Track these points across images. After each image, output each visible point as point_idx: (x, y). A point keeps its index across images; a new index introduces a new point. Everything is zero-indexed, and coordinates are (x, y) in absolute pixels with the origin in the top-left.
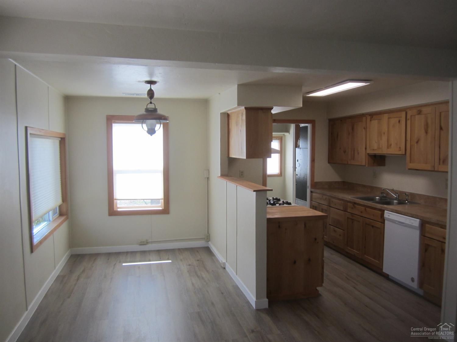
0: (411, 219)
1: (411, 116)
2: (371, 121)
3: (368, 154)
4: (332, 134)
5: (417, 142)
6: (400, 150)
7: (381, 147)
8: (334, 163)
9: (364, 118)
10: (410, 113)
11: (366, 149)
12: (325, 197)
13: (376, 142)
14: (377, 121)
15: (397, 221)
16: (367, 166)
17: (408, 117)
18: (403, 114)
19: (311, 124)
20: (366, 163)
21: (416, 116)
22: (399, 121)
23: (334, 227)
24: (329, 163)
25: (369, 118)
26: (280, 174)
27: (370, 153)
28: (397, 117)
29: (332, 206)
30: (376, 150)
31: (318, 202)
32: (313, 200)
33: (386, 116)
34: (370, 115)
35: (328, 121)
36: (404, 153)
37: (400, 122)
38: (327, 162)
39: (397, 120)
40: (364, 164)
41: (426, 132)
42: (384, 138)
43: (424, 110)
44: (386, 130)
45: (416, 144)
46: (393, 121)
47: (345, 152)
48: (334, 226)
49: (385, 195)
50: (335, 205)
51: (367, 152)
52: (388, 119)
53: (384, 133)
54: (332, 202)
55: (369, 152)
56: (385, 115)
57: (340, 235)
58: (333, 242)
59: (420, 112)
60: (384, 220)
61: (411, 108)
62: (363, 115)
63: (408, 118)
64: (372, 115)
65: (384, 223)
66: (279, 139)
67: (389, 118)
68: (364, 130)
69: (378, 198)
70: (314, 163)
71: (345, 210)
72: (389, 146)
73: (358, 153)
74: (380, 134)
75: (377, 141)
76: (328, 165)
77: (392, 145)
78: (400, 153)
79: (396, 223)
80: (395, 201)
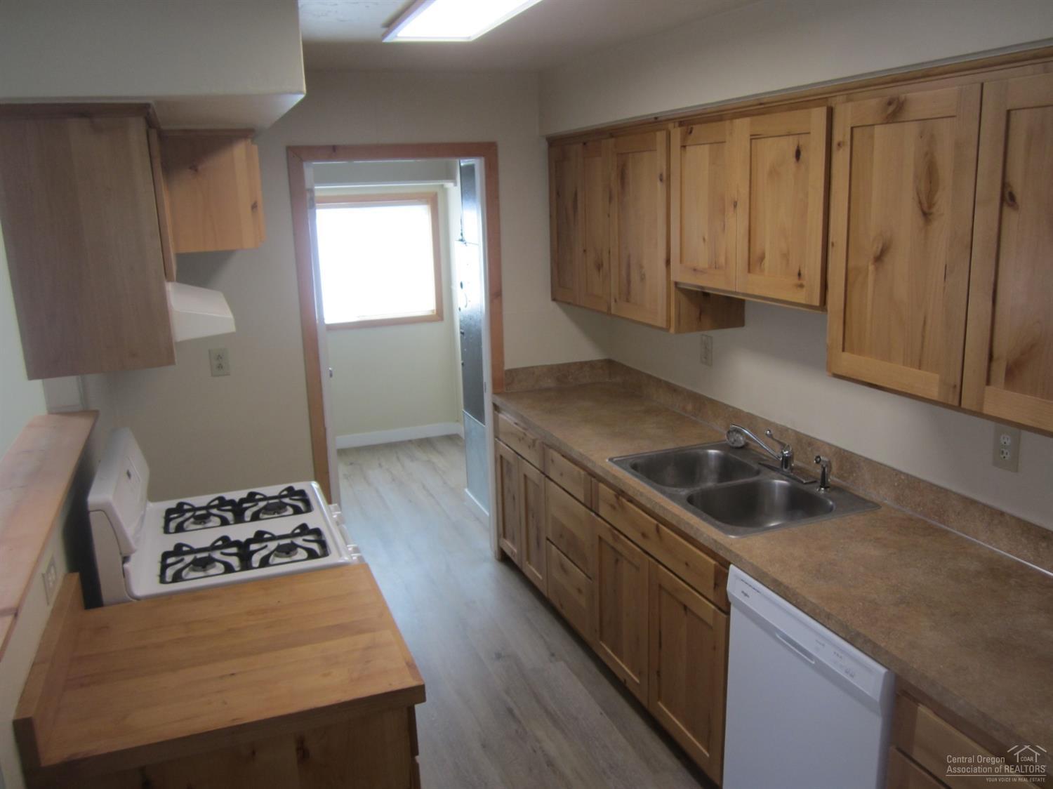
0: (843, 651)
1: (852, 128)
2: (684, 147)
3: (676, 283)
4: (558, 194)
5: (879, 259)
6: (801, 286)
7: (722, 260)
8: (569, 303)
9: (661, 136)
10: (846, 117)
11: (668, 262)
12: (530, 436)
13: (704, 239)
14: (707, 147)
15: (778, 631)
16: (672, 330)
17: (840, 134)
18: (818, 116)
19: (483, 159)
20: (669, 320)
21: (878, 130)
22: (798, 154)
23: (559, 552)
24: (554, 299)
25: (677, 133)
26: (435, 312)
27: (684, 284)
28: (789, 135)
29: (551, 477)
30: (702, 272)
31: (515, 449)
32: (501, 437)
33: (742, 127)
34: (681, 124)
35: (544, 145)
36: (816, 302)
37: (803, 154)
38: (550, 298)
39: (789, 145)
40: (660, 321)
41: (926, 214)
42: (737, 223)
43: (923, 100)
44: (744, 190)
45: (871, 268)
46: (775, 150)
47: (599, 266)
48: (562, 552)
49: (741, 438)
50: (562, 475)
51: (673, 278)
52: (751, 139)
53: (735, 205)
54: (553, 461)
55: (678, 280)
56: (738, 122)
57: (580, 591)
58: (561, 605)
59: (895, 112)
60: (728, 604)
61: (852, 88)
62: (656, 124)
63: (837, 137)
64: (689, 122)
65: (728, 613)
66: (427, 203)
67: (754, 137)
68: (659, 183)
69: (717, 456)
70: (501, 302)
71: (591, 506)
72: (754, 262)
73: (643, 278)
74: (720, 206)
75: (706, 238)
76: (553, 305)
77: (766, 261)
78: (800, 297)
79: (775, 637)
80: (778, 482)
